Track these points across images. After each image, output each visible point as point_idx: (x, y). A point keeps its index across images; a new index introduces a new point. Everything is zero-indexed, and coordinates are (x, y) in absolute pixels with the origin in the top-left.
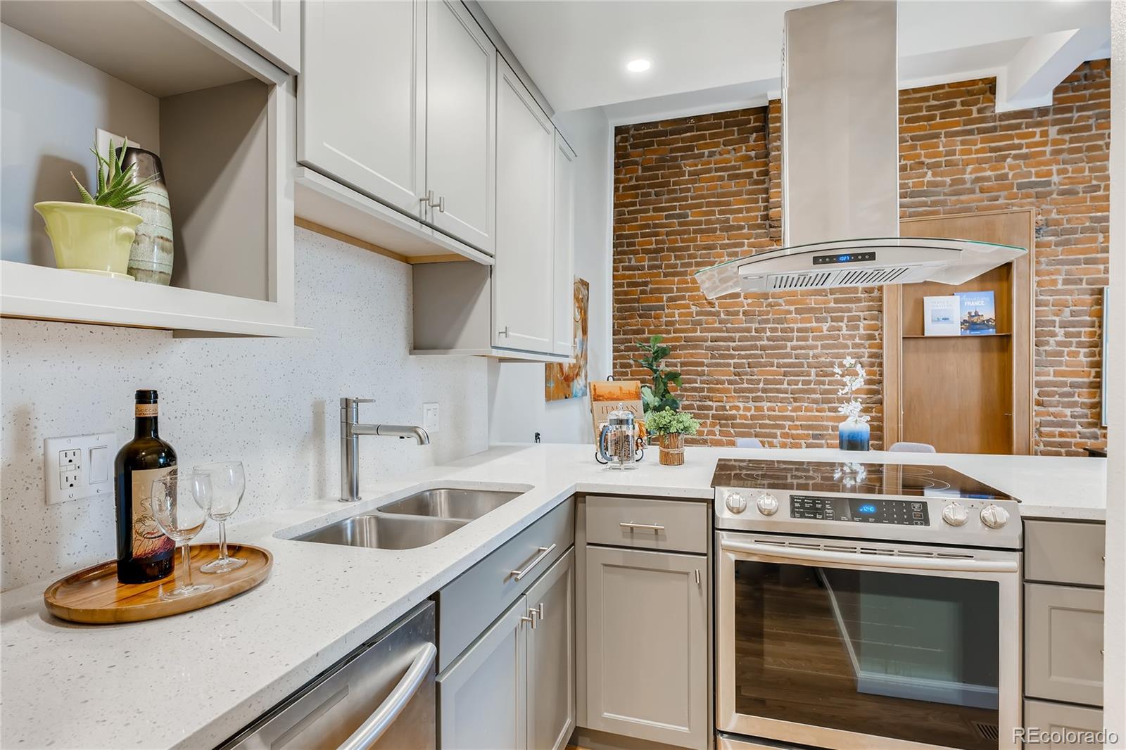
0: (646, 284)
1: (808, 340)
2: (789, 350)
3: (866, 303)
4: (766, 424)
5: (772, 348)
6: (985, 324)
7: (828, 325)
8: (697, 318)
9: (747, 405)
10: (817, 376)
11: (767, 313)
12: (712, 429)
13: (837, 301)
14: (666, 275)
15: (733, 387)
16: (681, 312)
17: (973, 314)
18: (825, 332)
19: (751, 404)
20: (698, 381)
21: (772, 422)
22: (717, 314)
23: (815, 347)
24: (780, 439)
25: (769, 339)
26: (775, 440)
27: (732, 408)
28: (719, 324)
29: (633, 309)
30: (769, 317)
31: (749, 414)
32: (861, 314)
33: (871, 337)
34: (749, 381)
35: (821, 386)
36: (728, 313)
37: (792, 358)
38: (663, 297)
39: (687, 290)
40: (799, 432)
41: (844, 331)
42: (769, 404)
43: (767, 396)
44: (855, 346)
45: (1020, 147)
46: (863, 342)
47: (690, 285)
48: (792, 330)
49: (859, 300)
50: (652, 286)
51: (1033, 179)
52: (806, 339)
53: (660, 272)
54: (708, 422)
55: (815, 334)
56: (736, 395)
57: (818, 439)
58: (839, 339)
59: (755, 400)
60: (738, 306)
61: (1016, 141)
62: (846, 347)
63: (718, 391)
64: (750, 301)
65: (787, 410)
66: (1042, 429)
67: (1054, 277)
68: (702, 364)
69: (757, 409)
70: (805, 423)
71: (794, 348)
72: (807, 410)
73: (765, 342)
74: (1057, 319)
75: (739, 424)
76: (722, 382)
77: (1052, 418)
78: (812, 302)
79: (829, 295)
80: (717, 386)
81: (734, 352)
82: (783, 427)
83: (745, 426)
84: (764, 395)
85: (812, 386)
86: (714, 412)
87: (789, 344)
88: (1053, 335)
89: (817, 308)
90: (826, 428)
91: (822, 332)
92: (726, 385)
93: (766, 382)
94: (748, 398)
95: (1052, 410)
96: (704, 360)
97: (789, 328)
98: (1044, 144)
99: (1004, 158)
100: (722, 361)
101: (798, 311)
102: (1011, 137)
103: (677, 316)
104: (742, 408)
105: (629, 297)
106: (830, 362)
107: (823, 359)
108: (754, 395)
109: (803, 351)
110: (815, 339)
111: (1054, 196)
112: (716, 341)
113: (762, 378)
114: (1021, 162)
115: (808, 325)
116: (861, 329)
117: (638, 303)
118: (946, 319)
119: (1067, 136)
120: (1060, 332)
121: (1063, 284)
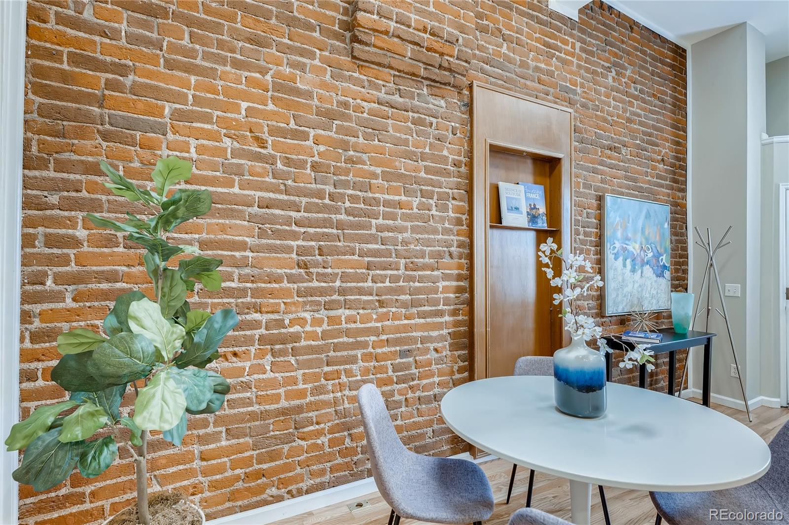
0: (122, 70)
2: (374, 231)
3: (455, 179)
4: (343, 343)
5: (352, 226)
6: (540, 218)
7: (417, 200)
8: (234, 161)
9: (317, 315)
10: (406, 269)
11: (347, 172)
12: (260, 362)
13: (428, 170)
14: (170, 65)
15: (295, 286)
16: (203, 145)
17: (533, 207)
18: (415, 210)
19: (323, 314)
20: (236, 278)
21: (351, 340)
22: (270, 160)
23: (405, 229)
24: (361, 363)
25: (348, 212)
26: (354, 367)
27: (292, 322)
28: (274, 178)
29: (89, 118)
30: (349, 179)
31: (319, 330)
32: (450, 191)
33: (459, 222)
34: (321, 277)
35: (411, 283)
36: (288, 162)
37: (377, 243)
38: (163, 108)
39: (214, 104)
40: (386, 349)
42: (347, 312)
43: (345, 300)
44: (445, 232)
45: (560, 50)
46: (452, 227)
47: (221, 97)
48: (377, 202)
49: (448, 174)
50: (137, 78)
51: (568, 84)
52: (393, 217)
53: (158, 55)
54: (253, 349)
55: (404, 211)
56: (300, 299)
57: (407, 356)
58: (430, 221)
59: (328, 306)
60: (305, 154)
62: (435, 231)
63: (272, 293)
64: (322, 148)
65: (370, 320)
68: (243, 246)
69: (332, 320)
70: (392, 336)
71: (380, 229)
72: (396, 317)
73: (343, 217)
74: (580, 219)
75: (303, 347)
76: (278, 279)
78: (402, 165)
79: (420, 161)
80: (269, 285)
81: (297, 229)
82: (365, 345)
83: (311, 350)
84: (342, 298)
86: (263, 331)
87: (374, 221)
88: (579, 233)
89: (407, 175)
90: (413, 340)
91: (412, 209)
92: (285, 284)
93: (345, 278)
94: (318, 303)
96: (247, 239)
97: (374, 199)
98: (572, 55)
99: (552, 56)
100: (278, 242)
101: (386, 176)
102: (556, 38)
103: (193, 150)
104: (309, 321)
105: (75, 88)
106: (420, 251)
107: (412, 246)
108: (328, 298)
109: (391, 234)
111: (578, 106)
112: (267, 207)
113: (339, 271)
114: (561, 65)
116: (450, 211)
117: (101, 106)
118: (517, 209)
119: (584, 55)
120: (582, 230)
121: (583, 188)
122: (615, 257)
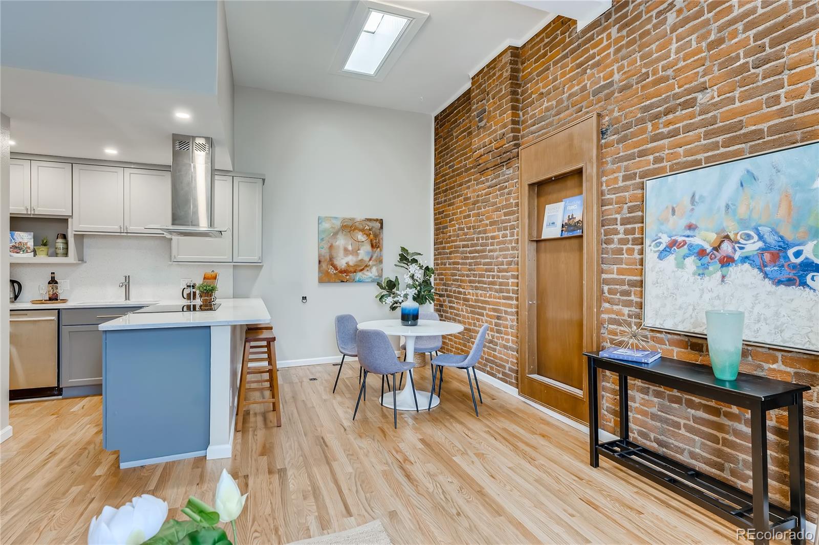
0: (443, 212)
1: (494, 245)
2: (487, 253)
5: (481, 251)
7: (502, 233)
8: (458, 232)
9: (473, 292)
12: (462, 307)
13: (505, 215)
14: (448, 205)
15: (468, 279)
16: (453, 229)
17: (571, 217)
18: (501, 239)
20: (457, 275)
21: (482, 305)
22: (464, 229)
23: (497, 250)
24: (485, 317)
25: (481, 245)
27: (468, 294)
28: (465, 236)
29: (439, 229)
34: (473, 275)
36: (467, 228)
37: (488, 259)
38: (448, 220)
39: (454, 214)
40: (492, 313)
41: (508, 238)
42: (480, 292)
44: (512, 248)
47: (455, 211)
48: (489, 238)
54: (461, 302)
55: (497, 240)
56: (469, 284)
57: (499, 319)
61: (592, 52)
63: (464, 281)
65: (487, 297)
66: (610, 326)
67: (616, 175)
69: (476, 295)
70: (494, 307)
71: (489, 251)
72: (494, 297)
74: (618, 217)
75: (471, 304)
76: (465, 276)
77: (616, 316)
78: (495, 216)
79: (502, 211)
80: (463, 278)
81: (469, 255)
82: (486, 309)
84: (479, 285)
85: (497, 279)
86: (463, 296)
87: (487, 248)
88: (617, 233)
89: (497, 220)
90: (501, 311)
93: (479, 276)
94: (473, 287)
95: (615, 307)
96: (460, 261)
98: (610, 46)
99: (585, 72)
100: (465, 261)
101: (490, 224)
102: (587, 50)
103: (452, 232)
104: (471, 294)
105: (438, 221)
107: (500, 259)
108: (475, 285)
109: (492, 254)
110: (497, 244)
112: (463, 248)
113: (478, 273)
114: (595, 71)
115: (495, 234)
116: (515, 235)
117: (441, 225)
118: (554, 223)
119: (625, 32)
120: (621, 228)
121: (623, 181)
122: (661, 258)
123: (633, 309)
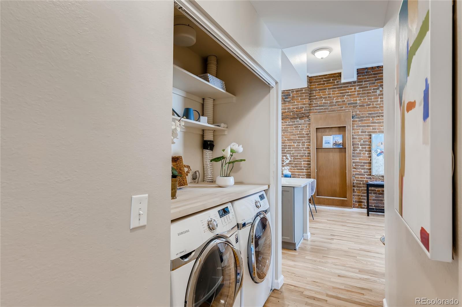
1: (291, 149)
2: (286, 151)
6: (339, 144)
7: (296, 144)
10: (293, 159)
13: (299, 137)
17: (336, 141)
18: (296, 146)
23: (293, 151)
32: (305, 141)
33: (308, 148)
35: (294, 162)
41: (301, 146)
44: (304, 150)
45: (348, 92)
46: (306, 149)
49: (305, 137)
51: (352, 102)
52: (290, 148)
58: (299, 148)
61: (347, 91)
62: (301, 151)
66: (356, 176)
67: (358, 131)
74: (359, 143)
77: (358, 173)
78: (292, 137)
79: (297, 135)
85: (292, 162)
87: (286, 150)
88: (358, 148)
89: (293, 139)
90: (296, 175)
91: (295, 146)
95: (358, 170)
97: (286, 145)
98: (355, 92)
99: (344, 96)
101: (288, 140)
102: (346, 90)
106: (297, 155)
107: (295, 154)
109: (289, 152)
110: (293, 148)
111: (358, 107)
114: (349, 97)
115: (291, 144)
116: (305, 146)
118: (329, 143)
119: (361, 90)
120: (360, 147)
121: (361, 133)
122: (378, 155)
123: (366, 170)
